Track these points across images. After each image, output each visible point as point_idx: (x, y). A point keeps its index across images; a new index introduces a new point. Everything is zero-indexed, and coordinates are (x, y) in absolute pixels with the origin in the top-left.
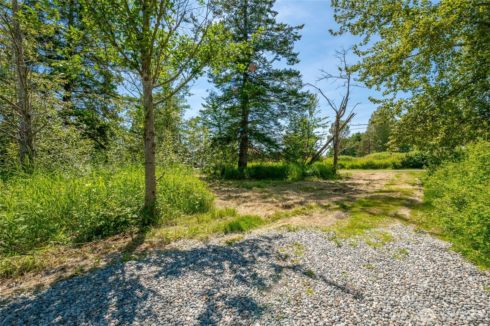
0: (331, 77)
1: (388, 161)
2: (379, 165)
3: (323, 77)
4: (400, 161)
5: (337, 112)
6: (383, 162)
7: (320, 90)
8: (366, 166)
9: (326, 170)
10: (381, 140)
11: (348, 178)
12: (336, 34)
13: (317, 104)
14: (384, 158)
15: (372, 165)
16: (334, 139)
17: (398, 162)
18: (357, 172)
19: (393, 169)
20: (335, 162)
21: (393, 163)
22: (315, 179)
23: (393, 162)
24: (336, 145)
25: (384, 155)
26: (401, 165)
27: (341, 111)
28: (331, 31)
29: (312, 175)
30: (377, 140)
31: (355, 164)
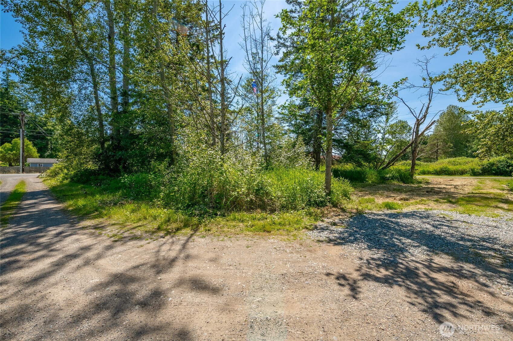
0: (414, 86)
1: (467, 167)
2: (455, 171)
3: (405, 87)
4: (480, 168)
5: (418, 120)
6: (459, 168)
7: (402, 99)
8: (440, 172)
9: (405, 175)
10: (452, 143)
11: (428, 183)
12: (423, 48)
13: (396, 111)
14: (460, 164)
15: (446, 171)
16: (412, 145)
17: (478, 168)
18: (433, 178)
19: (471, 175)
20: (413, 168)
21: (472, 170)
22: (395, 182)
23: (472, 168)
24: (415, 150)
25: (460, 161)
26: (481, 172)
27: (422, 119)
28: (418, 46)
29: (392, 179)
30: (447, 144)
31: (426, 169)
